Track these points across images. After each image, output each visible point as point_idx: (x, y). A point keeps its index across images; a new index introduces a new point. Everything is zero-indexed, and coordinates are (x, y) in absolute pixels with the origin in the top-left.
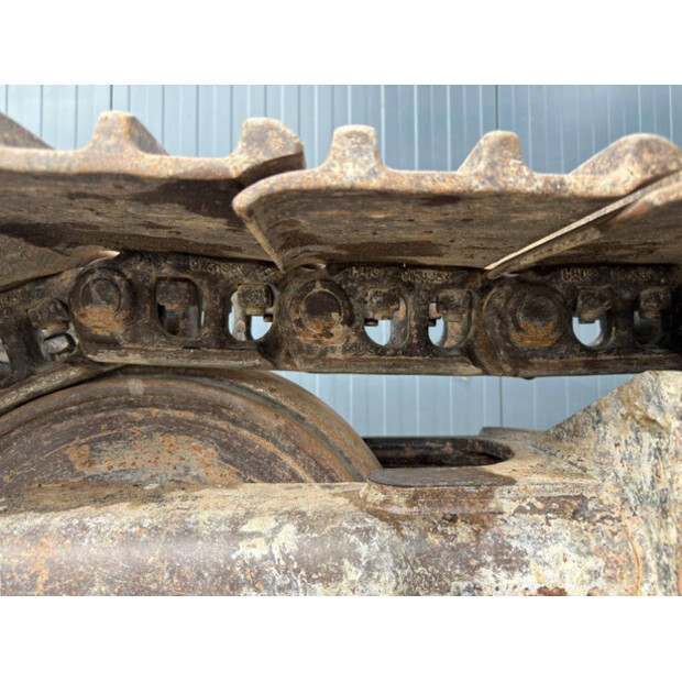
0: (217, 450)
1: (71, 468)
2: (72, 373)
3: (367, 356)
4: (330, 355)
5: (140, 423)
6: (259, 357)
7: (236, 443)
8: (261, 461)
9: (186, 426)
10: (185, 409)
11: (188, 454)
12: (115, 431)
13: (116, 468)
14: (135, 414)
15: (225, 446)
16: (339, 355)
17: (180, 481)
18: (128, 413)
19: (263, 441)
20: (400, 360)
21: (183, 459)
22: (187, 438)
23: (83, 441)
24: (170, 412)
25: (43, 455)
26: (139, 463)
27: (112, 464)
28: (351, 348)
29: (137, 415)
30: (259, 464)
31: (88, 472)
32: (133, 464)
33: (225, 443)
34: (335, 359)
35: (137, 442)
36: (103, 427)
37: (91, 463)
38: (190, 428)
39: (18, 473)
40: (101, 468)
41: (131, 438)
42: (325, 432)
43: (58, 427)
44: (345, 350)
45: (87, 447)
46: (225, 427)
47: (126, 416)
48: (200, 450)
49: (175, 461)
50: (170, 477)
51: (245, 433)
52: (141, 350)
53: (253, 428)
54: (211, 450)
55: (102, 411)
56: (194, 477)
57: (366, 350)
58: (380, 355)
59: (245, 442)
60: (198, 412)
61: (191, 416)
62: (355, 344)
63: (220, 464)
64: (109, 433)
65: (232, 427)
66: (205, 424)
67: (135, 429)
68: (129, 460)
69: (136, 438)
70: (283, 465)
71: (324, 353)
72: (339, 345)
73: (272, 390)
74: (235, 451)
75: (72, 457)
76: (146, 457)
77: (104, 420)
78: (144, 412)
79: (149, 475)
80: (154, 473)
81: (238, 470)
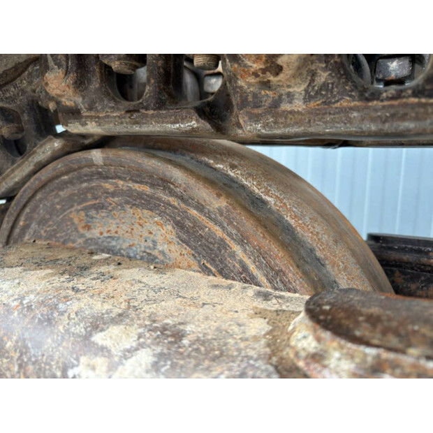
0: (174, 228)
1: (76, 229)
2: (56, 145)
3: (345, 102)
4: (285, 107)
5: (113, 194)
6: (195, 116)
7: (188, 223)
8: (211, 246)
9: (146, 200)
10: (141, 182)
11: (154, 228)
12: (98, 201)
13: (105, 235)
14: (107, 186)
15: (179, 225)
16: (299, 105)
17: (150, 254)
18: (103, 184)
19: (211, 224)
20: (406, 105)
21: (151, 233)
22: (150, 213)
23: (79, 207)
24: (131, 185)
25: (58, 216)
26: (121, 232)
27: (102, 230)
28: (317, 93)
29: (108, 186)
30: (211, 249)
31: (88, 235)
32: (116, 232)
33: (179, 222)
34: (292, 112)
35: (115, 212)
36: (89, 196)
37: (88, 227)
38: (149, 203)
39: (48, 229)
40: (95, 233)
41: (110, 208)
42: (292, 222)
43: (61, 193)
44: (308, 97)
45: (83, 214)
46: (176, 204)
47: (101, 186)
48: (161, 225)
49: (146, 234)
50: (143, 249)
51: (194, 212)
52: (96, 118)
53: (200, 208)
54: (170, 228)
55: (85, 181)
56: (160, 252)
57: (344, 93)
58: (368, 100)
59: (195, 222)
60: (152, 185)
61: (147, 189)
62: (324, 86)
63: (179, 244)
64: (94, 202)
65: (183, 205)
66: (159, 199)
67: (110, 200)
68: (113, 228)
69: (113, 208)
70: (233, 255)
71: (276, 104)
72: (299, 89)
73: (233, 167)
74: (188, 232)
75: (76, 221)
76: (124, 227)
77: (89, 189)
78: (112, 184)
79: (128, 244)
80: (131, 243)
81: (193, 252)
